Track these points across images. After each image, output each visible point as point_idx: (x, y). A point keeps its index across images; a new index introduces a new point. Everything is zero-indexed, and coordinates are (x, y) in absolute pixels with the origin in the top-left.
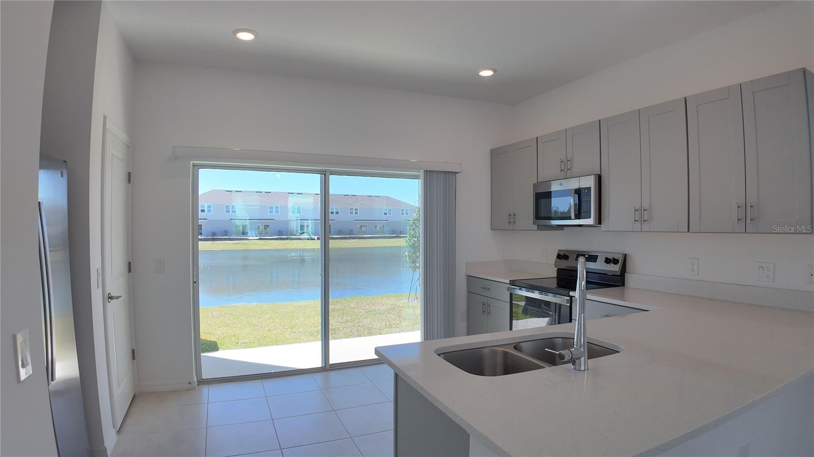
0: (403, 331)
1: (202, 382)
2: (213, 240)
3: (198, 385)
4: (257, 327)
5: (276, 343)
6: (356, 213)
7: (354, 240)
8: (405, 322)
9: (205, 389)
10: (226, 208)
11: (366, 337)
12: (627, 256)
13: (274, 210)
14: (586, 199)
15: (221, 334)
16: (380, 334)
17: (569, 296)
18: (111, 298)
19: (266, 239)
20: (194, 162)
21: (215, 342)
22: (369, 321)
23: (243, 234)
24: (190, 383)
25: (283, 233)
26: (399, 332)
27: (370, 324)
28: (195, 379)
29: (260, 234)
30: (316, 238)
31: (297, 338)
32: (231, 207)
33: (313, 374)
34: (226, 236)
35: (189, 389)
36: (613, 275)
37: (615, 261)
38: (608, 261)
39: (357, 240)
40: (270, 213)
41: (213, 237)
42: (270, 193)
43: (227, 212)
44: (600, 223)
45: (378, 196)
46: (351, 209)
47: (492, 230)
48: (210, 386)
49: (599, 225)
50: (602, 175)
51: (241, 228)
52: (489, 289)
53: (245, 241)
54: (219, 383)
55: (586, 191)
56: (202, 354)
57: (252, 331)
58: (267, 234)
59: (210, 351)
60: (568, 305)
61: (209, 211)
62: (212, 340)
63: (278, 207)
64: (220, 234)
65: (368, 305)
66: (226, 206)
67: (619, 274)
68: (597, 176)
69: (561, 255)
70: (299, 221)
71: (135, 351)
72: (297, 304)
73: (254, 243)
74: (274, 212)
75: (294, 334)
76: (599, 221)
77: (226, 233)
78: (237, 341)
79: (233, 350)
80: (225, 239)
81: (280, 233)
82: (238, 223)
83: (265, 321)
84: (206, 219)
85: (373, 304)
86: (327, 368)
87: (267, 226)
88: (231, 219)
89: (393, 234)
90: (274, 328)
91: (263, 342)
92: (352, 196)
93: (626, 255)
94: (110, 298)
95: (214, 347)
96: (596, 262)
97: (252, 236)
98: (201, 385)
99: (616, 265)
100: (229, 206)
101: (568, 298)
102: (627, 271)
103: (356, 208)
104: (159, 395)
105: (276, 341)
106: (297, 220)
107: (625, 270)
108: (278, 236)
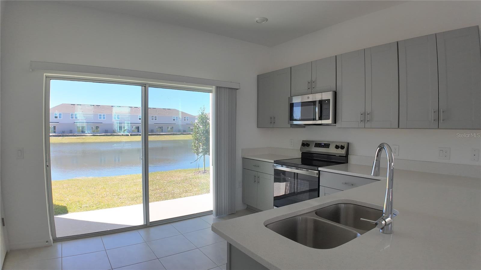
0: (196, 195)
1: (57, 240)
2: (63, 136)
3: (53, 242)
4: (94, 195)
5: (108, 206)
6: (155, 119)
7: (154, 136)
8: (195, 188)
9: (59, 245)
11: (171, 200)
13: (102, 117)
14: (326, 107)
15: (69, 200)
16: (180, 197)
17: (318, 170)
19: (97, 135)
21: (65, 206)
22: (171, 189)
23: (82, 132)
24: (47, 242)
25: (109, 132)
26: (193, 195)
27: (173, 190)
28: (51, 238)
29: (94, 132)
30: (129, 134)
31: (122, 203)
33: (138, 230)
35: (47, 246)
36: (340, 156)
37: (342, 147)
38: (337, 147)
39: (156, 136)
40: (99, 119)
41: (63, 134)
42: (99, 106)
43: (71, 118)
44: (335, 123)
45: (170, 109)
46: (152, 117)
47: (258, 127)
48: (63, 242)
49: (335, 124)
50: (337, 91)
51: (81, 128)
52: (259, 166)
53: (84, 137)
54: (69, 240)
55: (327, 102)
56: (55, 216)
57: (91, 198)
58: (98, 132)
59: (61, 214)
60: (317, 176)
61: (60, 117)
62: (63, 205)
63: (105, 115)
64: (68, 132)
65: (168, 177)
66: (71, 114)
67: (345, 156)
68: (334, 92)
69: (305, 144)
70: (118, 124)
71: (4, 219)
72: (120, 177)
73: (89, 138)
74: (102, 118)
75: (120, 199)
76: (335, 121)
77: (71, 132)
78: (80, 205)
79: (78, 213)
80: (70, 136)
81: (106, 131)
82: (79, 125)
83: (100, 191)
84: (58, 123)
85: (172, 177)
86: (148, 225)
87: (97, 127)
88: (75, 123)
89: (179, 132)
90: (106, 195)
91: (99, 206)
92: (153, 108)
93: (349, 143)
95: (64, 210)
96: (329, 148)
97: (88, 133)
98: (56, 242)
99: (343, 150)
100: (73, 114)
101: (317, 172)
102: (349, 153)
103: (156, 116)
105: (108, 205)
106: (117, 123)
107: (348, 153)
108: (105, 133)
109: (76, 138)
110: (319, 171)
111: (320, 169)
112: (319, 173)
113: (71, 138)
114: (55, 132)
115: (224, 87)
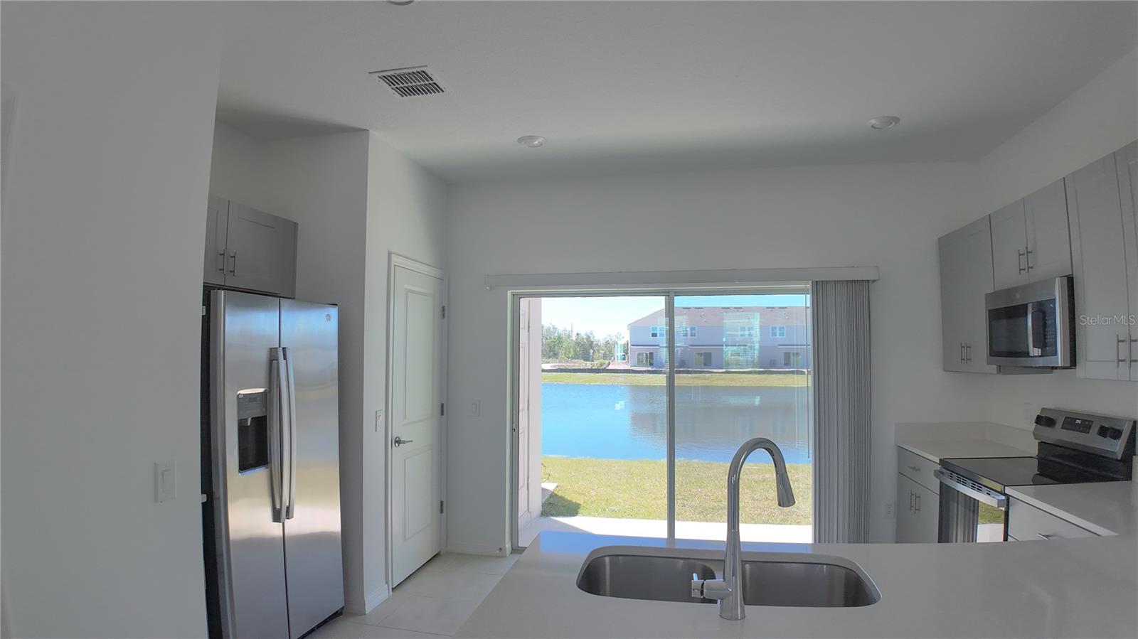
1: (518, 550)
17: (1005, 494)
18: (398, 442)
21: (578, 504)
24: (500, 549)
28: (509, 545)
35: (499, 555)
44: (1074, 363)
47: (944, 370)
49: (1072, 368)
50: (1074, 275)
52: (919, 470)
60: (1003, 509)
68: (1067, 278)
71: (444, 503)
76: (1073, 360)
94: (396, 442)
95: (572, 510)
98: (514, 552)
101: (1003, 498)
104: (464, 557)
109: (692, 378)
110: (1008, 497)
111: (1008, 490)
112: (1008, 499)
113: (684, 378)
114: (651, 364)
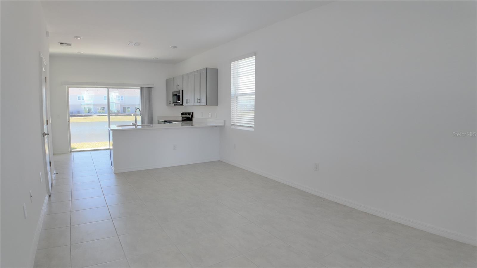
1: (71, 152)
9: (73, 154)
10: (78, 97)
12: (193, 113)
19: (103, 116)
20: (68, 86)
23: (89, 113)
30: (133, 114)
32: (81, 96)
34: (79, 114)
37: (190, 114)
43: (79, 100)
51: (88, 109)
67: (191, 118)
73: (95, 118)
77: (79, 112)
82: (86, 106)
100: (80, 96)
107: (192, 116)
115: (145, 87)
